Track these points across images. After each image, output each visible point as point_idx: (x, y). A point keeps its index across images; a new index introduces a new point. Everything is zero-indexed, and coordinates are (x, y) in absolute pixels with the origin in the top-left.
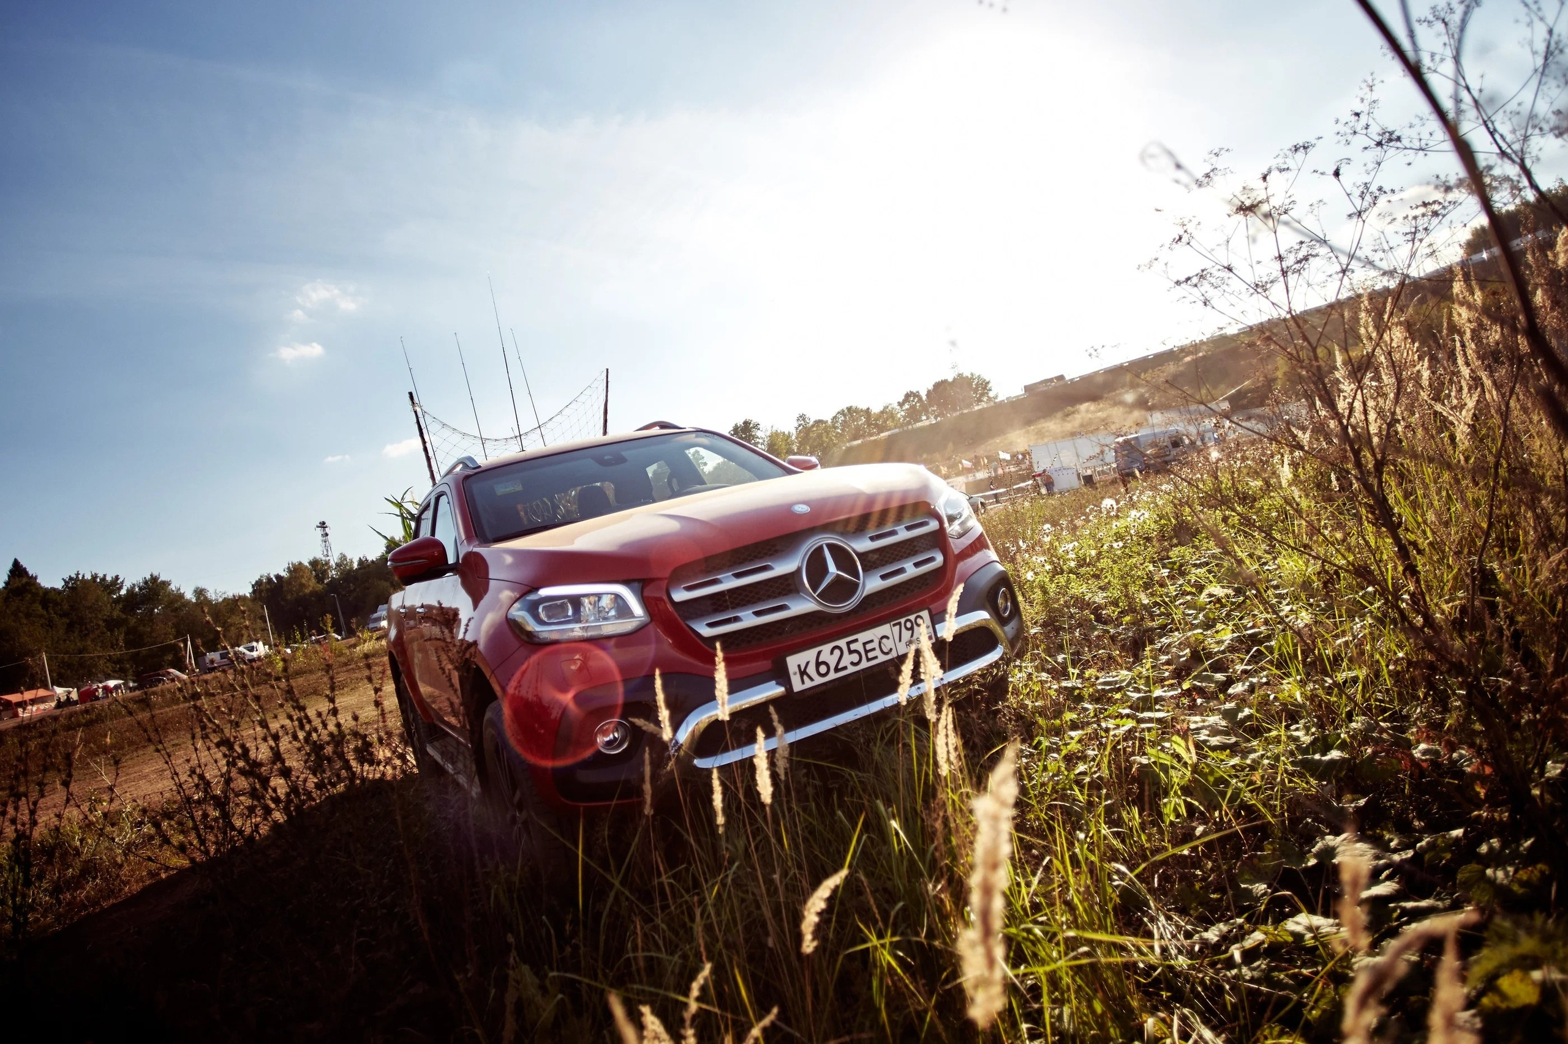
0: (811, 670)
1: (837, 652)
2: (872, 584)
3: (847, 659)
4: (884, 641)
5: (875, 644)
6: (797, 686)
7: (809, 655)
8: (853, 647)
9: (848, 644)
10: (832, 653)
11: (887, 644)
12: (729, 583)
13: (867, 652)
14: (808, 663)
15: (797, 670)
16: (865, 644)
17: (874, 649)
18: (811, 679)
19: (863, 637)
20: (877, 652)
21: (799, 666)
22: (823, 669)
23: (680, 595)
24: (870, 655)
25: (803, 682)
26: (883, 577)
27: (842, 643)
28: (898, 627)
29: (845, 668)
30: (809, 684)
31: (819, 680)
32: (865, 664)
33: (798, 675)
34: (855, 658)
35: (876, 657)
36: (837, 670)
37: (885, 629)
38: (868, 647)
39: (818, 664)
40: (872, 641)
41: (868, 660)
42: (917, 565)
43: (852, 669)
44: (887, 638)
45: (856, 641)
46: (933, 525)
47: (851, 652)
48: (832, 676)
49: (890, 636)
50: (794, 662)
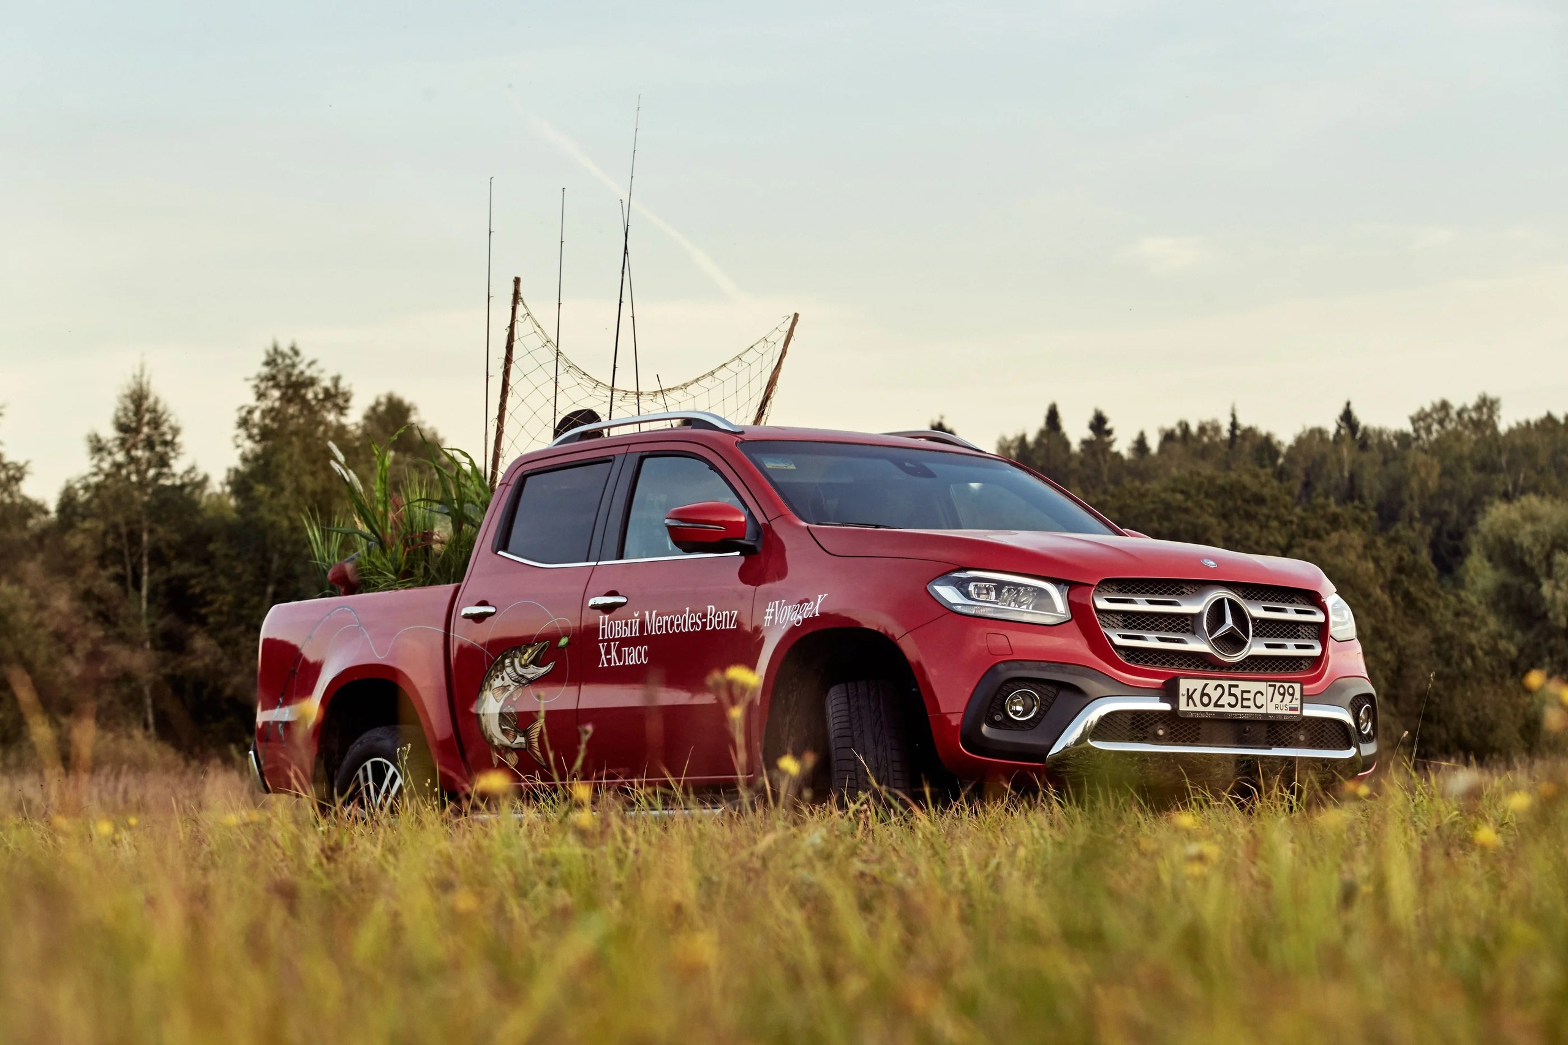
0: (1197, 697)
1: (1220, 690)
2: (1257, 648)
3: (1226, 699)
4: (1259, 695)
5: (1251, 696)
6: (1183, 707)
7: (1198, 684)
8: (1233, 690)
9: (1230, 686)
10: (1215, 689)
11: (1260, 700)
12: (1141, 605)
13: (1243, 699)
14: (1195, 690)
15: (1185, 693)
16: (1243, 692)
17: (1249, 699)
18: (1195, 705)
19: (1243, 685)
20: (1250, 703)
21: (1188, 690)
22: (1206, 700)
23: (1102, 604)
24: (1245, 703)
25: (1188, 705)
26: (1268, 646)
27: (1226, 684)
28: (1273, 688)
29: (1223, 706)
30: (1191, 708)
31: (1200, 708)
32: (1238, 709)
33: (1186, 696)
34: (1233, 701)
35: (1249, 707)
36: (1216, 705)
37: (1261, 686)
38: (1246, 695)
39: (1203, 694)
40: (1249, 692)
41: (1243, 707)
42: (1298, 647)
43: (1227, 709)
44: (1262, 695)
45: (1237, 686)
46: (1319, 617)
47: (1230, 694)
48: (1211, 708)
49: (1265, 693)
50: (1185, 685)
